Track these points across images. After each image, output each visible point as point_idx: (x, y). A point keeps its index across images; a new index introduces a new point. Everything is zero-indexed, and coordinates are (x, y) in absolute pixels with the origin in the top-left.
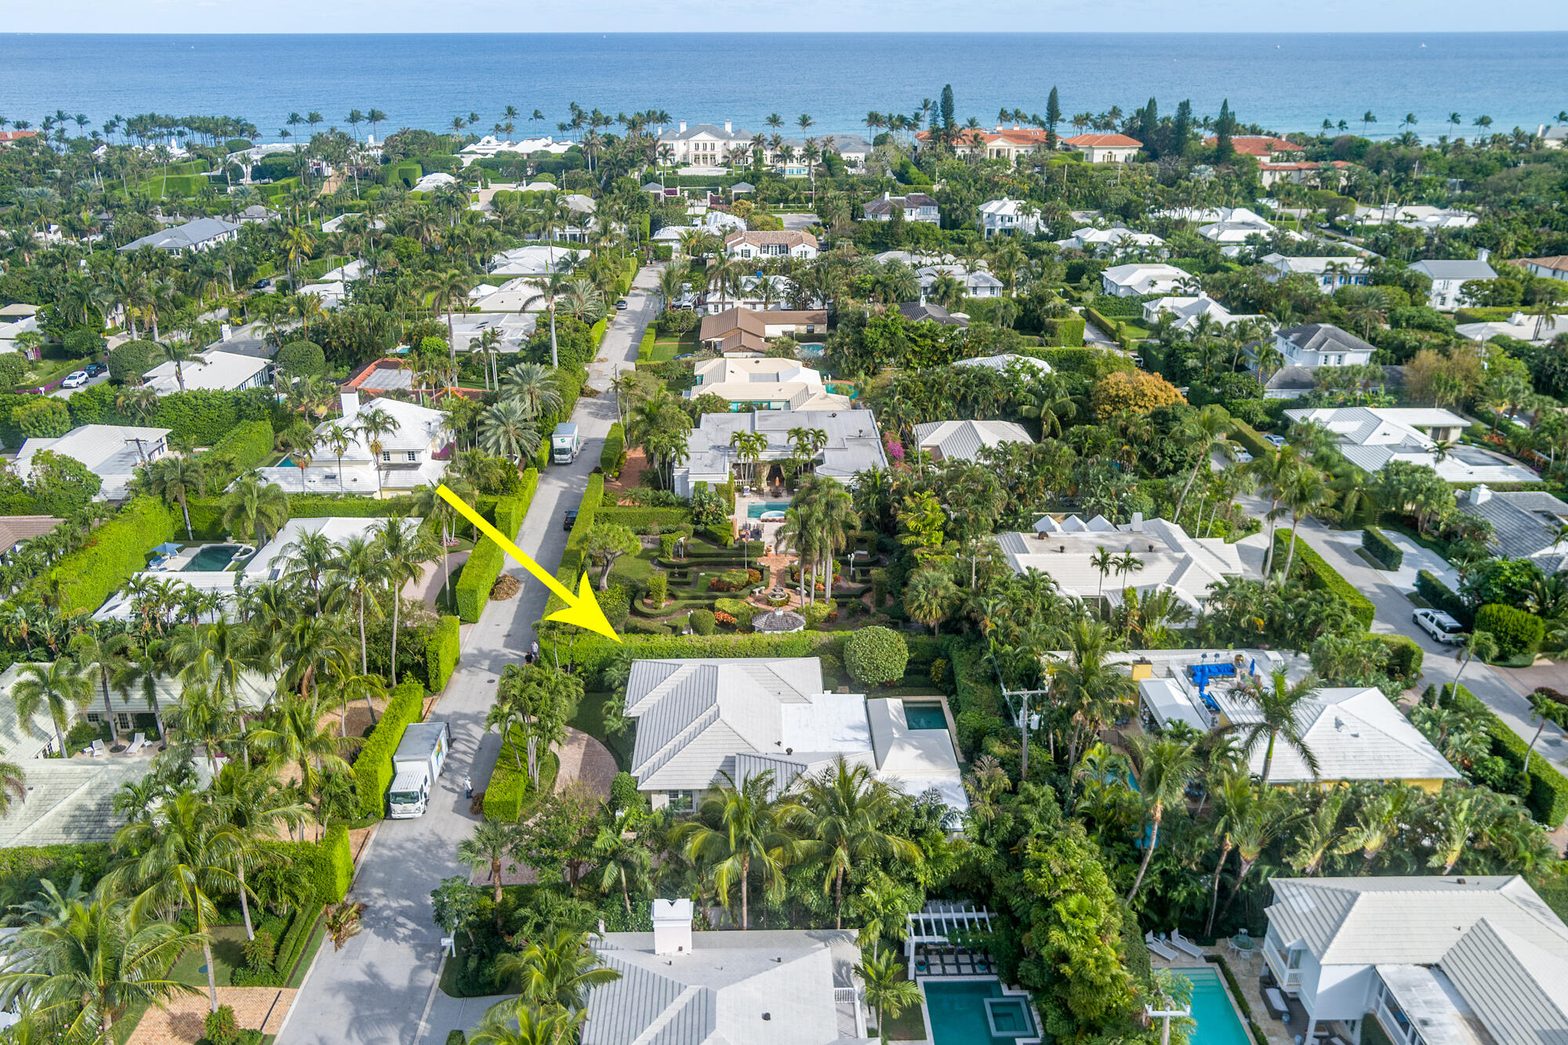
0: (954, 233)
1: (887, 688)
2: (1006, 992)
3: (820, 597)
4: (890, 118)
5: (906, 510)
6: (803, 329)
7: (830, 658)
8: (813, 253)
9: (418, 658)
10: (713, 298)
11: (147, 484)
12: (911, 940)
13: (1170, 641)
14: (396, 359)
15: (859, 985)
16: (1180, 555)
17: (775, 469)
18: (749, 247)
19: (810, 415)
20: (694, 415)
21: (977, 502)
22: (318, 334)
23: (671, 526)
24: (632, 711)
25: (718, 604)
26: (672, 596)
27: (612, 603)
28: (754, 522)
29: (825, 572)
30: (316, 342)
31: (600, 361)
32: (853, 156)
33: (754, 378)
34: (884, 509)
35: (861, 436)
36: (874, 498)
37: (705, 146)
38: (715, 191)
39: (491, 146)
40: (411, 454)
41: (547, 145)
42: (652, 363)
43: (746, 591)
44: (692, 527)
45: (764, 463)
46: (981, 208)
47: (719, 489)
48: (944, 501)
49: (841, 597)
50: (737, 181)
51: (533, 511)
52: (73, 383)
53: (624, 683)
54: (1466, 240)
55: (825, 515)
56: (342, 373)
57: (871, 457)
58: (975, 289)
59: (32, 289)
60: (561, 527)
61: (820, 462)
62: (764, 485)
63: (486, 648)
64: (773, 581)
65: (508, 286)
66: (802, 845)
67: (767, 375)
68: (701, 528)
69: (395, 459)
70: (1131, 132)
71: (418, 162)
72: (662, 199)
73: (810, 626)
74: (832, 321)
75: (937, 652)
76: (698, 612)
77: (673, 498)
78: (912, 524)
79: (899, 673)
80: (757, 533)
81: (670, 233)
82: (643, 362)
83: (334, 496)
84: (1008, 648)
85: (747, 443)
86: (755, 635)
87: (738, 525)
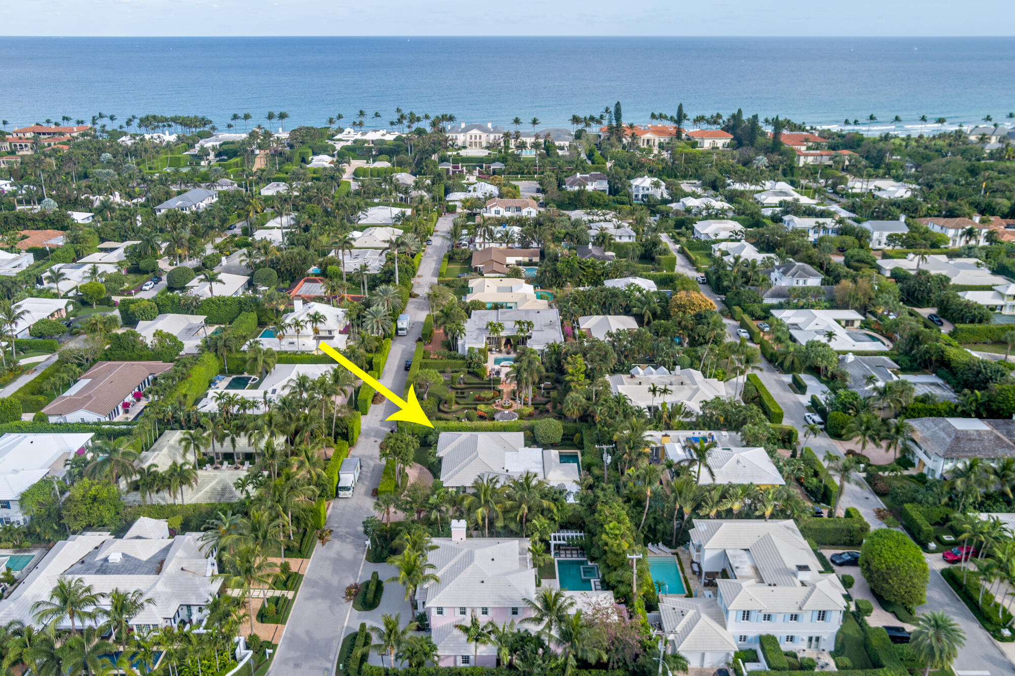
0: (615, 198)
1: (553, 446)
2: (589, 563)
3: (526, 404)
4: (585, 118)
5: (568, 363)
6: (526, 259)
7: (528, 432)
8: (534, 214)
9: (344, 430)
10: (478, 240)
11: (208, 347)
12: (553, 543)
13: (683, 427)
14: (314, 277)
15: (529, 555)
16: (695, 387)
17: (508, 341)
18: (499, 208)
19: (527, 312)
20: (469, 309)
21: (601, 360)
22: (274, 264)
23: (457, 369)
24: (440, 454)
25: (478, 407)
26: (457, 403)
27: (429, 406)
28: (497, 367)
29: (528, 393)
30: (273, 268)
31: (419, 276)
32: (562, 143)
33: (500, 290)
34: (559, 362)
35: (551, 324)
36: (554, 357)
37: (476, 137)
38: (481, 167)
39: (349, 136)
40: (330, 332)
41: (383, 135)
42: (447, 279)
43: (491, 401)
44: (466, 370)
45: (503, 337)
46: (632, 181)
47: (480, 351)
48: (586, 360)
49: (536, 405)
50: (494, 161)
51: (389, 361)
52: (147, 288)
53: (436, 442)
54: (899, 207)
55: (528, 366)
56: (286, 285)
57: (556, 336)
58: (620, 237)
59: (116, 233)
60: (403, 368)
61: (530, 337)
62: (503, 348)
63: (372, 426)
64: (505, 397)
65: (368, 231)
66: (509, 503)
67: (506, 288)
68: (471, 370)
69: (322, 334)
70: (727, 129)
71: (310, 147)
72: (451, 173)
73: (521, 418)
74: (542, 255)
75: (577, 431)
76: (470, 411)
77: (458, 355)
78: (570, 371)
79: (558, 439)
80: (498, 373)
81: (456, 197)
82: (442, 279)
83: (295, 353)
84: (606, 428)
85: (494, 327)
86: (495, 422)
87: (489, 369)
